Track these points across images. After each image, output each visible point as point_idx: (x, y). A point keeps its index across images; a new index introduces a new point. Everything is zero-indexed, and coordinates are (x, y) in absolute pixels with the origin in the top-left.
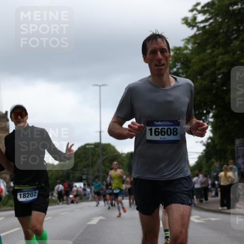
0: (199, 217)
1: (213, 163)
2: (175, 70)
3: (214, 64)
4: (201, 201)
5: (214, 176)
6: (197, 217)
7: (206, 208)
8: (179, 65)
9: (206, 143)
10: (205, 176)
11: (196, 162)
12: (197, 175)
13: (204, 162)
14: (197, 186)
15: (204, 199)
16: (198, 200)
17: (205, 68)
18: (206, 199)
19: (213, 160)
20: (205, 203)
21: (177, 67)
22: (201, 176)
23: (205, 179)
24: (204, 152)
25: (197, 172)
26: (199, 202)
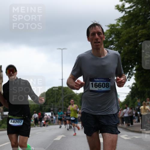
0: (127, 136)
1: (136, 100)
2: (111, 39)
3: (136, 35)
4: (129, 125)
5: (137, 108)
6: (126, 135)
7: (132, 129)
8: (113, 36)
9: (131, 87)
10: (131, 109)
11: (125, 99)
12: (126, 108)
13: (130, 99)
14: (126, 115)
15: (130, 124)
16: (127, 124)
17: (130, 38)
18: (132, 124)
19: (136, 98)
20: (131, 126)
21: (112, 37)
22: (128, 108)
23: (131, 110)
24: (130, 93)
25: (125, 106)
26: (127, 126)
